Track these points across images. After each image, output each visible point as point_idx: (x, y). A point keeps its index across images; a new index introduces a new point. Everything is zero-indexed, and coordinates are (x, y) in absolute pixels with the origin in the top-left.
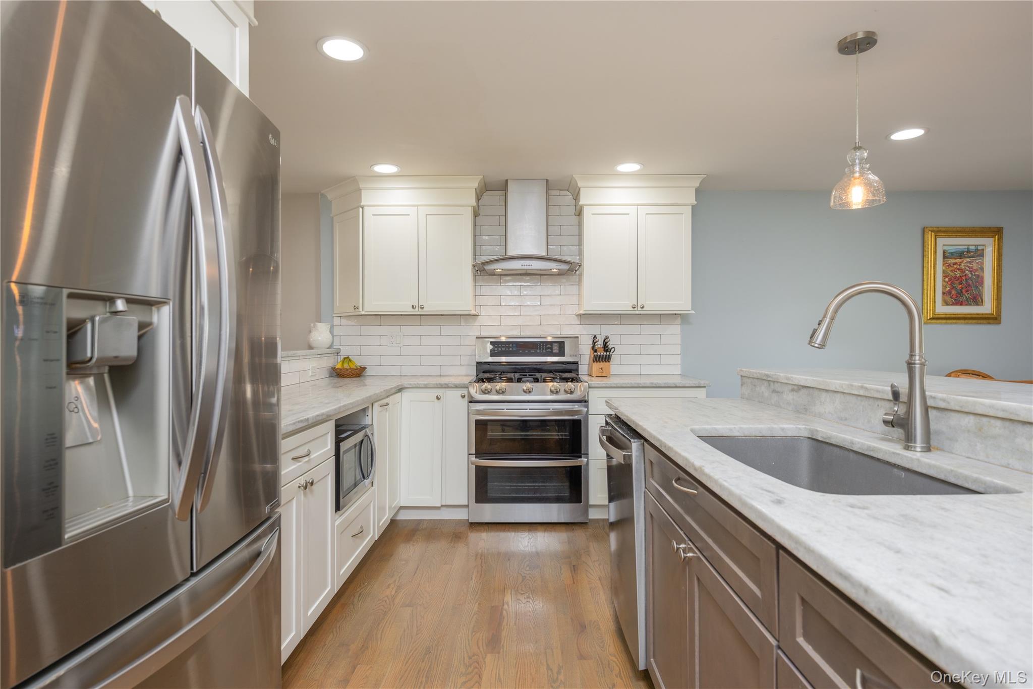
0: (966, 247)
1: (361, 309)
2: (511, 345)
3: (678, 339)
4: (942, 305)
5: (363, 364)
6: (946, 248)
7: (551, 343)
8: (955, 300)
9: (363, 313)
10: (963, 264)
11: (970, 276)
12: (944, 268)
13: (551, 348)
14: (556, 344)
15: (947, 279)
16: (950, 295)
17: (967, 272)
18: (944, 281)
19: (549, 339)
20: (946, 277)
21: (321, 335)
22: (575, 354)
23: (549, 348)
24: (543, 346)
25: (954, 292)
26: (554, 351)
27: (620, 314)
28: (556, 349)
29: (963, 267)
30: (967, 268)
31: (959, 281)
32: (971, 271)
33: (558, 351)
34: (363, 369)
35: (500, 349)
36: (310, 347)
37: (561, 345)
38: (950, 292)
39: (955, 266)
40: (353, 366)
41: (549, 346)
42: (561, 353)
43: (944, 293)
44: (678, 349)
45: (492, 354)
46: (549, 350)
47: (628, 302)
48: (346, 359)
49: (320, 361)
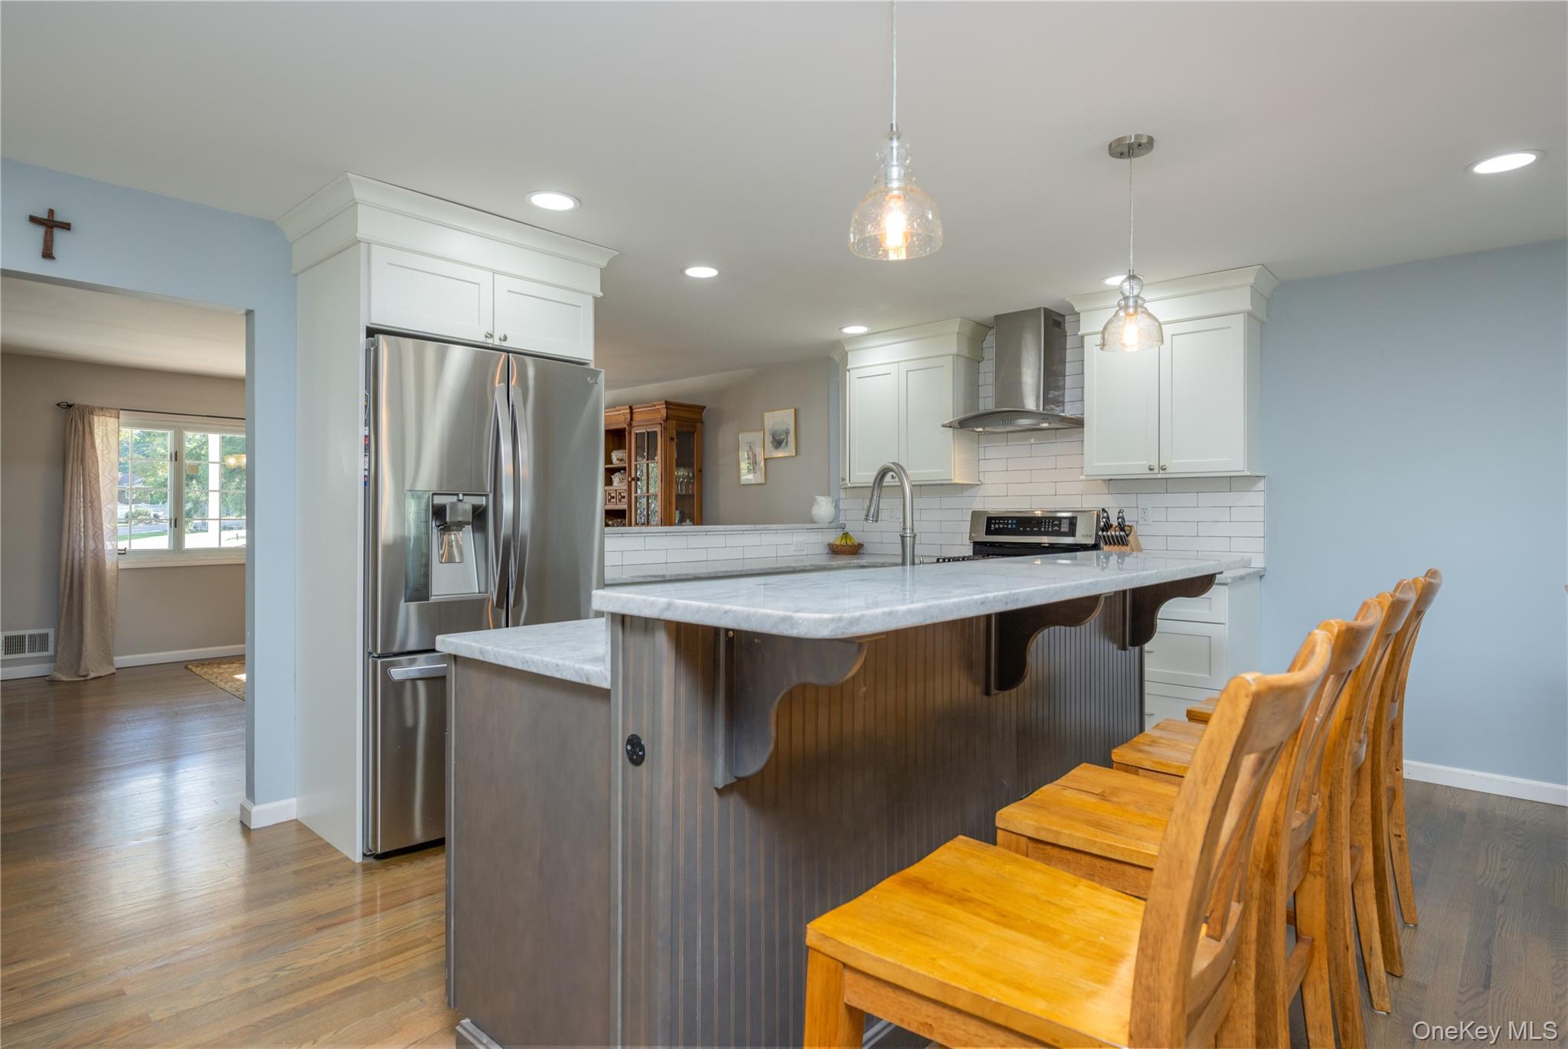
1: (848, 481)
2: (1010, 521)
3: (1259, 514)
5: (860, 541)
7: (1059, 520)
9: (849, 485)
13: (1059, 526)
14: (1065, 521)
21: (823, 508)
22: (1090, 534)
23: (1056, 525)
24: (1049, 522)
26: (1062, 530)
28: (1065, 528)
33: (1067, 530)
34: (860, 546)
35: (997, 526)
36: (813, 522)
37: (1072, 522)
40: (849, 543)
41: (1056, 522)
42: (1072, 533)
44: (1258, 529)
45: (988, 532)
46: (1056, 528)
47: (1145, 463)
48: (846, 535)
49: (820, 537)
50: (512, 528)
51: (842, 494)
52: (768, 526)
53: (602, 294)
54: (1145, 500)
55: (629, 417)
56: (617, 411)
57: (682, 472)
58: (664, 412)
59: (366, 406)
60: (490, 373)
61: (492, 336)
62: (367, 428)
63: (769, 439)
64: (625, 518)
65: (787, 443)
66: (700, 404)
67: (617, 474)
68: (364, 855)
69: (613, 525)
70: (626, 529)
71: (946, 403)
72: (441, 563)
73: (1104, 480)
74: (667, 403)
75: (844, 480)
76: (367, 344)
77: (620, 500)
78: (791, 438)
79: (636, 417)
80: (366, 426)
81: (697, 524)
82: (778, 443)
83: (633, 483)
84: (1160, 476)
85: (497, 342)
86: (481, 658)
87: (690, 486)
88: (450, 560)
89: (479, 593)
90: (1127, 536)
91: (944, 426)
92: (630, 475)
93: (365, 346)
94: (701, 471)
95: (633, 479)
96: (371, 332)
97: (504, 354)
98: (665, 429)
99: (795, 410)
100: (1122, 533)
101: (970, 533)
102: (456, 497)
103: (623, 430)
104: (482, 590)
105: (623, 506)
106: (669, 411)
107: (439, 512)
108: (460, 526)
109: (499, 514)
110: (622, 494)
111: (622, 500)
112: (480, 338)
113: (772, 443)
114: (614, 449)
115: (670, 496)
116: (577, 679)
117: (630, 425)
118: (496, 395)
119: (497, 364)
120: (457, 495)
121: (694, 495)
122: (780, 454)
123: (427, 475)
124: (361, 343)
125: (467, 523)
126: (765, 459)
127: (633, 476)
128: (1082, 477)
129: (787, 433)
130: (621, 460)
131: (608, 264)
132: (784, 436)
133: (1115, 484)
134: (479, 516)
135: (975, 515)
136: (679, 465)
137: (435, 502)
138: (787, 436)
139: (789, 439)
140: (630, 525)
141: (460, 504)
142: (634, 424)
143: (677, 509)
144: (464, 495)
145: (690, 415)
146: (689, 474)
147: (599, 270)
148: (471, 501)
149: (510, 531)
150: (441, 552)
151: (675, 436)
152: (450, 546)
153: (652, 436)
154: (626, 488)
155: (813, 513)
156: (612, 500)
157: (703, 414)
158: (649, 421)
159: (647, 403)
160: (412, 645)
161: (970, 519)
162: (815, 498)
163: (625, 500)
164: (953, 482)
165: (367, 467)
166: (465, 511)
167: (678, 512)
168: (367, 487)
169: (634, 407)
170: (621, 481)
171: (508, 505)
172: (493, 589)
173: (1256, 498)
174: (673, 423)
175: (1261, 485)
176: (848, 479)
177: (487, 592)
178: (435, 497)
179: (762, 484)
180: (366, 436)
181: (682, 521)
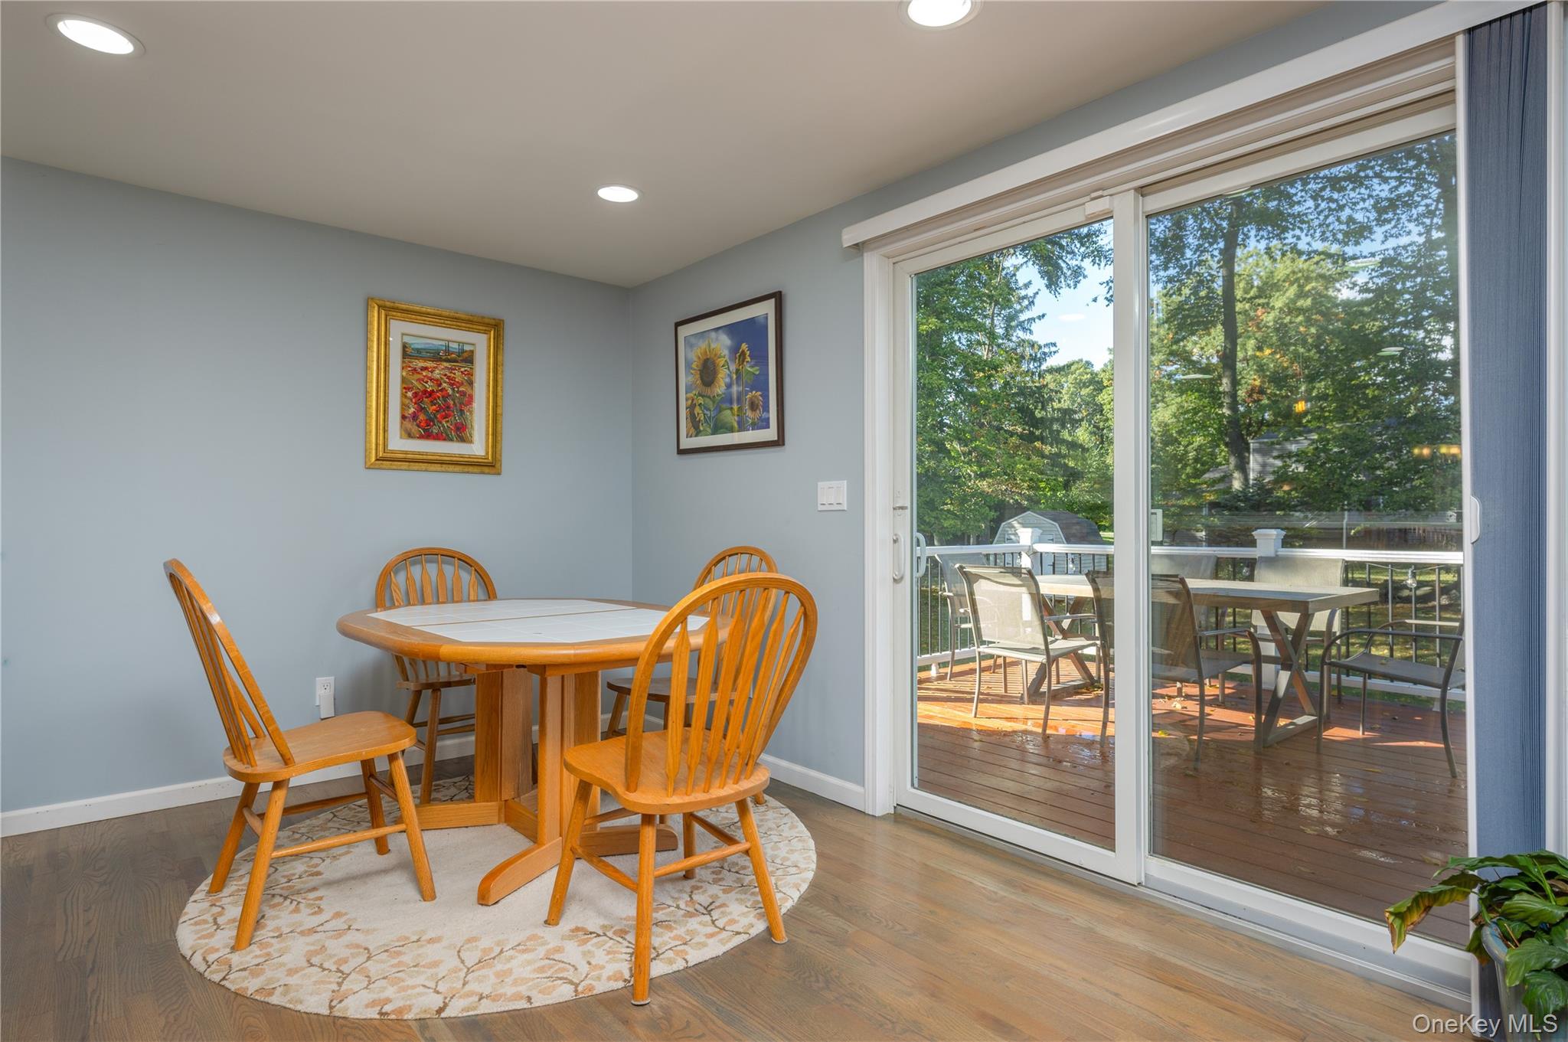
0: (443, 343)
4: (401, 438)
6: (406, 339)
8: (424, 429)
10: (437, 371)
11: (450, 391)
12: (404, 374)
15: (410, 394)
16: (415, 419)
17: (444, 385)
18: (404, 396)
20: (407, 389)
25: (422, 417)
29: (438, 376)
30: (445, 378)
31: (430, 399)
32: (452, 385)
38: (415, 416)
39: (424, 374)
43: (403, 417)
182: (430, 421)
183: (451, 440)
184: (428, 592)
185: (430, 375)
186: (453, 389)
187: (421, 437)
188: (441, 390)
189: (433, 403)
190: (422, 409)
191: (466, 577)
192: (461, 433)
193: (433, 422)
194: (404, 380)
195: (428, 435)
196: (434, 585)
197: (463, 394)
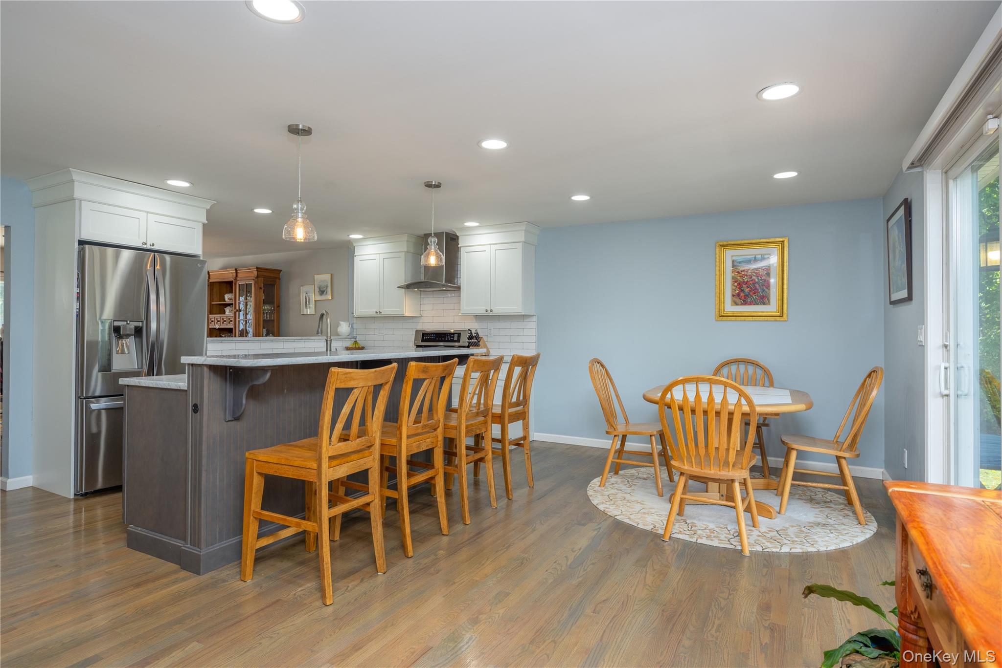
0: (753, 256)
2: (432, 335)
3: (534, 332)
4: (732, 305)
6: (734, 258)
7: (453, 334)
8: (743, 301)
9: (357, 316)
10: (750, 271)
11: (757, 280)
12: (733, 275)
13: (453, 337)
14: (456, 335)
15: (736, 284)
16: (739, 296)
17: (753, 277)
18: (733, 285)
19: (452, 331)
20: (736, 282)
21: (344, 328)
22: (466, 341)
24: (449, 336)
25: (742, 294)
26: (455, 339)
27: (499, 315)
29: (750, 274)
30: (754, 274)
31: (746, 285)
32: (758, 277)
33: (457, 339)
34: (364, 348)
35: (427, 338)
37: (459, 335)
38: (738, 295)
39: (743, 273)
41: (452, 336)
42: (458, 341)
43: (733, 296)
44: (534, 339)
45: (423, 341)
46: (452, 338)
47: (485, 308)
48: (356, 342)
49: (341, 343)
50: (155, 337)
51: (355, 321)
52: (309, 337)
53: (207, 222)
54: (491, 325)
55: (235, 275)
56: (228, 271)
57: (267, 307)
58: (256, 273)
59: (78, 279)
60: (145, 262)
61: (146, 244)
62: (78, 289)
63: (317, 290)
64: (232, 333)
65: (327, 292)
66: (278, 269)
67: (228, 307)
68: (75, 495)
69: (225, 337)
70: (234, 338)
71: (401, 276)
72: (118, 354)
73: (474, 316)
74: (257, 268)
75: (353, 313)
76: (79, 248)
77: (229, 322)
78: (329, 289)
79: (239, 275)
80: (77, 288)
81: (276, 336)
82: (322, 292)
83: (237, 312)
84: (491, 314)
85: (148, 247)
86: (139, 385)
87: (272, 315)
88: (123, 352)
89: (138, 368)
90: (479, 342)
91: (398, 287)
92: (235, 308)
93: (77, 249)
94: (278, 306)
95: (237, 311)
96: (82, 243)
97: (152, 254)
98: (256, 283)
99: (331, 275)
100: (476, 341)
101: (415, 341)
102: (126, 322)
103: (232, 282)
104: (140, 367)
105: (231, 326)
106: (259, 273)
107: (117, 330)
108: (128, 336)
109: (149, 330)
110: (231, 319)
111: (231, 323)
112: (139, 244)
113: (319, 292)
114: (227, 293)
115: (259, 321)
116: (176, 388)
117: (236, 279)
118: (148, 273)
119: (149, 258)
120: (127, 321)
121: (274, 320)
122: (323, 297)
123: (109, 312)
124: (75, 248)
125: (132, 335)
126: (315, 301)
127: (237, 309)
128: (460, 314)
129: (327, 287)
130: (231, 299)
131: (210, 207)
132: (325, 289)
133: (478, 317)
134: (138, 332)
135: (417, 331)
136: (265, 302)
137: (115, 325)
138: (327, 289)
139: (328, 290)
140: (235, 336)
141: (128, 325)
142: (238, 279)
143: (264, 328)
144: (130, 321)
145: (272, 275)
146: (271, 308)
147: (205, 210)
148: (133, 325)
149: (155, 339)
150: (118, 349)
151: (262, 287)
152: (123, 346)
153: (248, 286)
154: (233, 316)
155: (338, 330)
156: (225, 323)
157: (280, 274)
158: (247, 278)
159: (246, 267)
160: (97, 393)
161: (414, 334)
162: (339, 323)
163: (233, 323)
164: (405, 315)
165: (78, 308)
166: (131, 329)
167: (265, 330)
168: (78, 317)
169: (238, 269)
170: (230, 311)
171: (154, 326)
172: (145, 367)
173: (532, 325)
174: (261, 279)
175: (534, 319)
176: (355, 313)
177: (142, 368)
178: (115, 322)
179: (313, 315)
180: (78, 293)
181: (267, 335)
182: (746, 296)
183: (758, 304)
184: (746, 380)
185: (746, 273)
186: (758, 279)
187: (742, 304)
188: (752, 280)
189: (748, 287)
190: (742, 291)
191: (759, 372)
192: (764, 299)
193: (748, 296)
194: (733, 278)
195: (745, 303)
196: (742, 376)
197: (765, 280)
